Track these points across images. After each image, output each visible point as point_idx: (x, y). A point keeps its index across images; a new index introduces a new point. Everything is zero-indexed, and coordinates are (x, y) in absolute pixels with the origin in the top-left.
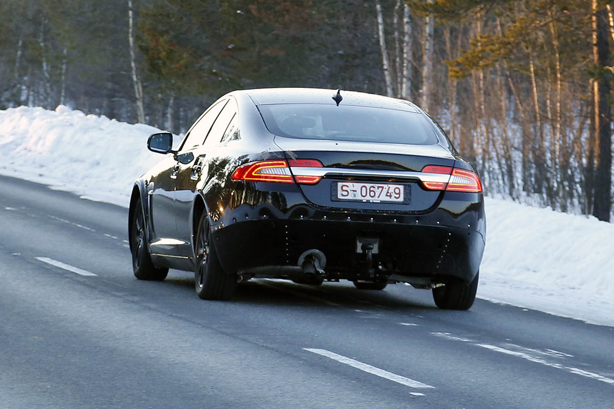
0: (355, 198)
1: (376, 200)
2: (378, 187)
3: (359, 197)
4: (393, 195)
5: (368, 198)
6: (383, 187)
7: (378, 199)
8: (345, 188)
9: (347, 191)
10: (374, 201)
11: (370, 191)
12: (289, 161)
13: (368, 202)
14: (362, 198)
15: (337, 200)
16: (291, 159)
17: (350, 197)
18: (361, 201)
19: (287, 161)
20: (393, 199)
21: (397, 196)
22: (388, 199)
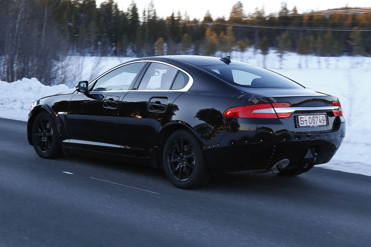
0: (307, 125)
1: (316, 125)
2: (316, 117)
3: (309, 125)
4: (322, 121)
5: (312, 124)
6: (317, 117)
7: (316, 124)
8: (302, 119)
9: (303, 121)
10: (315, 126)
11: (313, 120)
12: (273, 104)
13: (313, 126)
14: (310, 125)
15: (299, 127)
16: (274, 102)
17: (305, 125)
18: (309, 127)
19: (271, 104)
20: (322, 124)
21: (323, 122)
22: (320, 124)
